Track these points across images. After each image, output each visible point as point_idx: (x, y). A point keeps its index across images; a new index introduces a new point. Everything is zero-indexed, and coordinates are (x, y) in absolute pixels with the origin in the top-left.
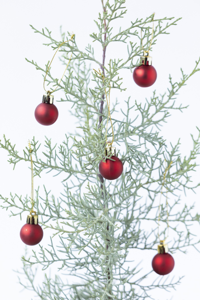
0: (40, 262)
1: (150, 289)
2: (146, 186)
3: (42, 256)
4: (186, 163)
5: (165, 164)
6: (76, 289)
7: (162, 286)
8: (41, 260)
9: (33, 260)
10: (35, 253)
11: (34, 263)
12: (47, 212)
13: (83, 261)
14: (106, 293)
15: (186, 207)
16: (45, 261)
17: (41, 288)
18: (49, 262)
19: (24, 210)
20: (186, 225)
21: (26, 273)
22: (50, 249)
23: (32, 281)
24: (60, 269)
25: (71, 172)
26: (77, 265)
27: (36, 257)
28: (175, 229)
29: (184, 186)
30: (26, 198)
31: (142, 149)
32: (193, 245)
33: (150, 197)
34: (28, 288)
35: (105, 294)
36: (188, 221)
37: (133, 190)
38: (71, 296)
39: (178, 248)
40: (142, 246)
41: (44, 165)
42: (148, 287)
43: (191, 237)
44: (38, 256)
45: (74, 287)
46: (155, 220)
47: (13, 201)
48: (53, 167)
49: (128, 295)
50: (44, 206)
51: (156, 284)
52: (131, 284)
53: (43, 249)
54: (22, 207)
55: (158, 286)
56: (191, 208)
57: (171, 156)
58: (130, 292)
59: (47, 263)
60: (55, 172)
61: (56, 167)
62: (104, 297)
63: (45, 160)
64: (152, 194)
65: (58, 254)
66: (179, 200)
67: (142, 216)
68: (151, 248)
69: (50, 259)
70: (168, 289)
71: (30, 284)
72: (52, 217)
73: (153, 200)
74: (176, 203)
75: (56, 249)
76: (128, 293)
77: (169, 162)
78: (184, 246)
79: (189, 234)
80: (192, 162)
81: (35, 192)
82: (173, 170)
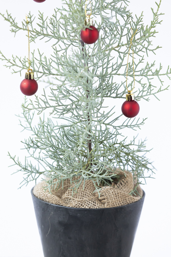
0: (36, 109)
1: (121, 128)
2: (117, 49)
3: (37, 103)
4: (147, 31)
5: (132, 32)
6: (64, 129)
7: (130, 126)
8: (37, 107)
9: (30, 107)
10: (31, 101)
11: (31, 109)
12: (41, 70)
13: (69, 107)
14: (87, 131)
15: (148, 64)
16: (39, 108)
17: (37, 129)
18: (42, 108)
19: (23, 68)
20: (148, 79)
21: (25, 117)
22: (43, 98)
23: (30, 124)
24: (51, 113)
25: (59, 38)
26: (64, 110)
27: (32, 104)
28: (139, 82)
29: (146, 49)
30: (24, 59)
31: (114, 20)
32: (153, 94)
33: (120, 57)
34: (27, 129)
35: (86, 133)
36: (150, 75)
37: (107, 52)
38: (60, 134)
39: (142, 96)
40: (114, 95)
41: (38, 33)
42: (119, 127)
43: (152, 88)
44: (34, 103)
45: (63, 127)
46: (124, 75)
47: (14, 62)
48: (45, 35)
49: (104, 133)
50: (38, 65)
51: (125, 124)
52: (106, 124)
53: (38, 98)
54: (22, 66)
55: (127, 126)
56: (152, 66)
57: (136, 25)
58: (105, 131)
59: (41, 109)
60: (46, 38)
61: (48, 35)
62: (85, 135)
63: (39, 29)
64: (122, 55)
65: (50, 102)
66: (142, 59)
67: (114, 72)
68: (121, 97)
69: (44, 106)
70: (135, 128)
71: (29, 126)
72: (44, 73)
73: (123, 60)
74: (140, 62)
75: (48, 98)
76: (103, 132)
77: (135, 30)
78: (146, 95)
79: (150, 85)
80: (152, 30)
81: (31, 54)
82: (138, 36)
